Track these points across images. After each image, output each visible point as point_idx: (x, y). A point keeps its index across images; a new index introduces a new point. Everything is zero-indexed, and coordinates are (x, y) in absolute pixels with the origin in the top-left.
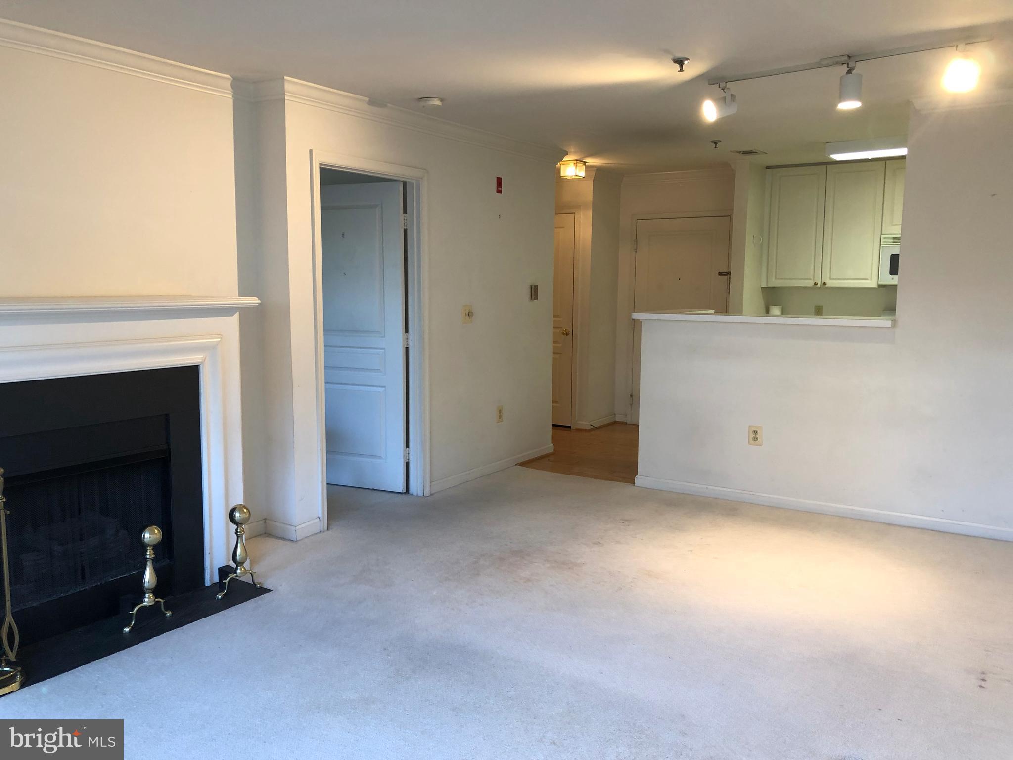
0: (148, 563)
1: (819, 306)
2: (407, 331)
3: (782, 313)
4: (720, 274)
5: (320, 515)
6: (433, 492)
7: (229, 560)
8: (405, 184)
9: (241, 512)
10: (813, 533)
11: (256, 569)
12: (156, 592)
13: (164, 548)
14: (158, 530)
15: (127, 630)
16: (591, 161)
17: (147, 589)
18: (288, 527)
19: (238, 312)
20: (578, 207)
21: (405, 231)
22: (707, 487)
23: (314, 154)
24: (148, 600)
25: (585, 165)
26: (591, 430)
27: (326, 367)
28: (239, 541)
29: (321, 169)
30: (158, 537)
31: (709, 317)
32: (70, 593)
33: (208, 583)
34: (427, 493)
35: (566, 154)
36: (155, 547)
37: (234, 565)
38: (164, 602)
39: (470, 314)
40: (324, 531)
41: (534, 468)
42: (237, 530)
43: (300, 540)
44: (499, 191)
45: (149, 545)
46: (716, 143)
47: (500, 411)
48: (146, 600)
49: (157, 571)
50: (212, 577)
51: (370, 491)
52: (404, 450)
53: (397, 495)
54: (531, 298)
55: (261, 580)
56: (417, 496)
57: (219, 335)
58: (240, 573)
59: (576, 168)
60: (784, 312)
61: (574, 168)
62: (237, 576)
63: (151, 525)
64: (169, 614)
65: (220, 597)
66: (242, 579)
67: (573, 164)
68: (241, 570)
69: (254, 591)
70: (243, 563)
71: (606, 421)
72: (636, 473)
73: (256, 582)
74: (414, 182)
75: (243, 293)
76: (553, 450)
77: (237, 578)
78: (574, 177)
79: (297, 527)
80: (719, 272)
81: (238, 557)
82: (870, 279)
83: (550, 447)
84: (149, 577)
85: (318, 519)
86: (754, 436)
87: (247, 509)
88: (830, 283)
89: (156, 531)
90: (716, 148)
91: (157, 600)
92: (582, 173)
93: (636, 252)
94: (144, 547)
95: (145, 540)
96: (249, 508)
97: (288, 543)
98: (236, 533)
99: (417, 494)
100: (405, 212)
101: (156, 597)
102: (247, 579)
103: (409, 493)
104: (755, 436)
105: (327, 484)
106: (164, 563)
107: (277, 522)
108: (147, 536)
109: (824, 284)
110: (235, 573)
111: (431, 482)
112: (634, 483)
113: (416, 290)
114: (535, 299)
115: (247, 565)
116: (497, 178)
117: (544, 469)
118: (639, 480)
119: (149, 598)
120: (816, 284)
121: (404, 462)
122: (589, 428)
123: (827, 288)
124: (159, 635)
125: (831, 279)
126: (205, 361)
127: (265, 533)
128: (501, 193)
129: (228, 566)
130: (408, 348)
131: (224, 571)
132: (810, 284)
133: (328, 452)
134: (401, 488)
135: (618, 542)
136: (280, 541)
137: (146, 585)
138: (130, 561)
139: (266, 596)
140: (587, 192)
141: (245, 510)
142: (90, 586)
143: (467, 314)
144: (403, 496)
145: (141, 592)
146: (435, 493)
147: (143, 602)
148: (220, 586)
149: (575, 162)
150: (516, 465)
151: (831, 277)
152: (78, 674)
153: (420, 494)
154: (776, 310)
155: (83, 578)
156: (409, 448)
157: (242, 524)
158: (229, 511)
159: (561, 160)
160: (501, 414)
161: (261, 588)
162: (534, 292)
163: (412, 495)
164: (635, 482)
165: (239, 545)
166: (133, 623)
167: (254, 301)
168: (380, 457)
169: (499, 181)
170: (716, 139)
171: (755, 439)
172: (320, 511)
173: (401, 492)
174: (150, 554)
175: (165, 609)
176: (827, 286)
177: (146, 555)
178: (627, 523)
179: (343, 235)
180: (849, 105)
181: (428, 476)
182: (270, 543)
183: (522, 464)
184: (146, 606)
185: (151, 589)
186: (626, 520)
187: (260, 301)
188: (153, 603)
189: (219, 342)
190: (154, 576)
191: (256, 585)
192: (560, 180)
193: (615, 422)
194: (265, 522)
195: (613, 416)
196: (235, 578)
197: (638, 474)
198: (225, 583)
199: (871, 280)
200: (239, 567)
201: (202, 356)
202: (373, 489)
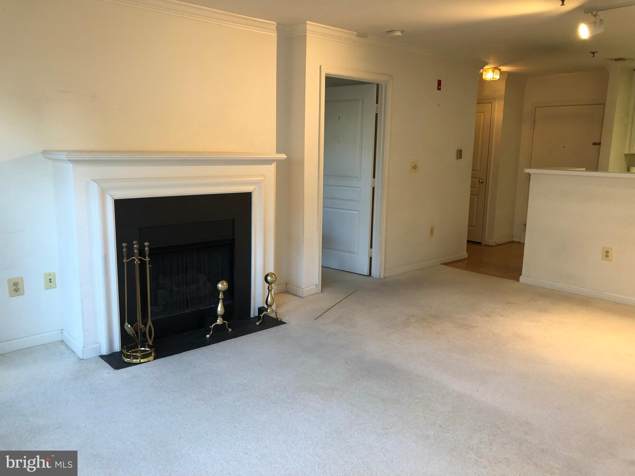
0: (220, 301)
2: (374, 177)
4: (594, 144)
5: (317, 284)
6: (385, 277)
7: (264, 304)
8: (378, 85)
9: (271, 277)
11: (280, 311)
12: (224, 317)
13: (229, 293)
14: (226, 283)
15: (208, 336)
16: (504, 69)
17: (219, 315)
18: (299, 289)
19: (275, 162)
20: (495, 99)
21: (377, 114)
22: (570, 286)
23: (322, 68)
24: (219, 321)
25: (500, 71)
26: (496, 246)
27: (324, 198)
28: (270, 293)
29: (326, 77)
30: (226, 287)
31: (582, 173)
32: (180, 313)
33: (252, 316)
34: (382, 276)
35: (487, 64)
36: (224, 292)
37: (266, 307)
38: (228, 323)
39: (415, 167)
40: (319, 293)
41: (453, 267)
42: (269, 287)
43: (305, 297)
44: (439, 89)
45: (221, 291)
46: (594, 53)
47: (432, 230)
48: (218, 321)
49: (225, 306)
50: (254, 312)
51: (348, 273)
52: (369, 249)
53: (363, 276)
54: (457, 158)
55: (281, 317)
56: (376, 278)
57: (263, 176)
58: (270, 312)
59: (493, 73)
61: (492, 73)
62: (268, 313)
63: (223, 280)
64: (230, 330)
65: (258, 324)
66: (270, 315)
67: (491, 70)
68: (270, 310)
69: (277, 322)
70: (271, 306)
71: (506, 240)
72: (520, 274)
73: (278, 317)
74: (384, 84)
75: (278, 152)
76: (467, 257)
77: (268, 314)
78: (492, 79)
79: (304, 289)
81: (269, 303)
83: (464, 255)
84: (220, 309)
85: (316, 286)
87: (274, 275)
89: (225, 284)
91: (224, 322)
92: (497, 77)
93: (534, 129)
94: (218, 292)
95: (219, 288)
96: (276, 276)
97: (298, 298)
98: (268, 289)
99: (376, 277)
100: (377, 102)
101: (224, 321)
102: (273, 315)
103: (371, 276)
104: (607, 254)
105: (322, 266)
106: (229, 302)
107: (292, 285)
108: (220, 286)
110: (267, 311)
111: (385, 270)
113: (381, 151)
114: (459, 159)
115: (274, 307)
116: (438, 80)
117: (459, 268)
118: (522, 279)
119: (220, 320)
121: (369, 257)
122: (494, 244)
124: (224, 341)
126: (255, 190)
127: (286, 292)
128: (440, 90)
129: (263, 307)
130: (374, 187)
131: (261, 310)
133: (323, 248)
134: (366, 272)
135: (502, 316)
136: (294, 296)
137: (219, 313)
138: (211, 300)
139: (282, 326)
140: (502, 89)
141: (273, 276)
142: (191, 311)
143: (413, 167)
144: (367, 277)
145: (216, 317)
146: (387, 277)
147: (217, 322)
148: (259, 318)
149: (493, 69)
150: (441, 264)
152: (182, 356)
153: (378, 277)
154: (634, 170)
155: (187, 306)
156: (372, 248)
157: (272, 284)
158: (265, 275)
159: (483, 68)
160: (433, 231)
161: (281, 321)
162: (459, 155)
163: (373, 277)
164: (520, 280)
165: (269, 295)
166: (211, 333)
167: (283, 156)
168: (354, 253)
169: (439, 83)
170: (593, 51)
171: (607, 256)
172: (317, 281)
173: (366, 275)
174: (221, 296)
175: (228, 326)
177: (219, 296)
178: (509, 305)
179: (339, 117)
181: (383, 267)
182: (288, 297)
183: (445, 264)
184: (218, 324)
185: (221, 315)
186: (510, 303)
187: (286, 157)
188: (222, 323)
189: (263, 179)
190: (223, 308)
191: (278, 319)
192: (482, 82)
193: (513, 242)
194: (286, 285)
195: (512, 238)
196: (267, 314)
197: (522, 275)
198: (261, 316)
200: (269, 308)
201: (253, 187)
202: (350, 272)
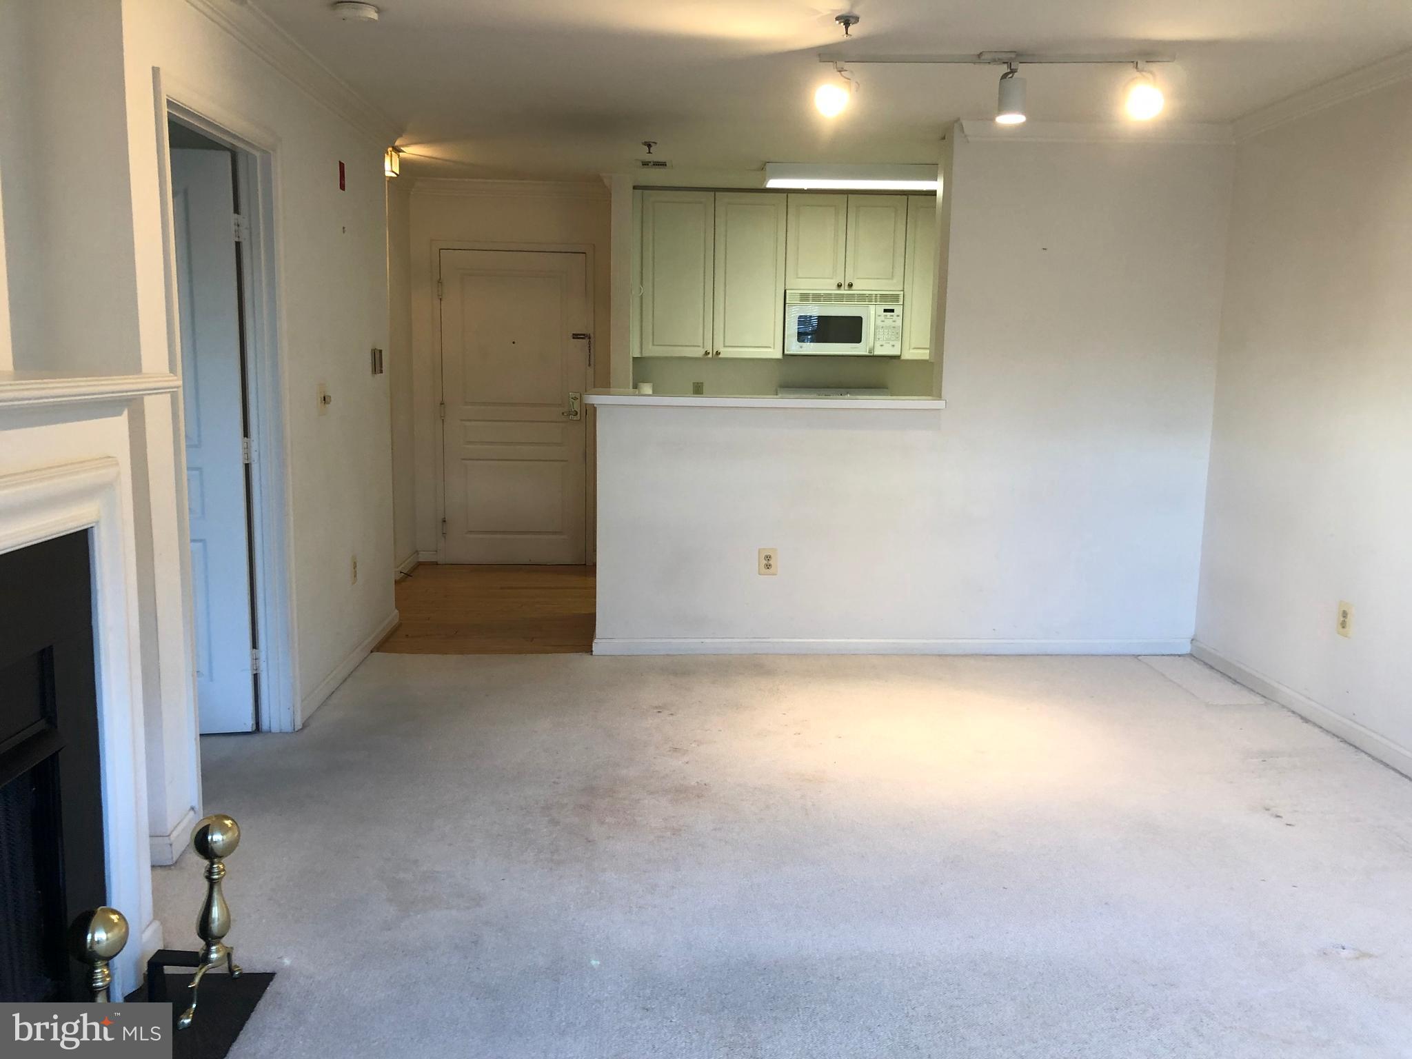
1: (698, 383)
2: (245, 433)
3: (654, 392)
4: (576, 336)
5: (195, 804)
6: (305, 718)
10: (886, 681)
19: (127, 404)
21: (238, 245)
25: (399, 156)
26: (402, 580)
34: (297, 722)
39: (326, 400)
41: (407, 652)
42: (210, 870)
43: (177, 861)
44: (342, 186)
46: (649, 146)
47: (354, 565)
52: (252, 653)
53: (247, 738)
54: (374, 372)
56: (272, 733)
58: (216, 960)
59: (391, 160)
60: (656, 392)
65: (187, 1021)
67: (389, 153)
70: (222, 937)
71: (411, 563)
73: (232, 966)
74: (259, 156)
76: (398, 620)
79: (172, 838)
80: (573, 334)
81: (214, 926)
82: (772, 347)
83: (395, 615)
85: (193, 811)
86: (766, 562)
88: (726, 353)
90: (649, 153)
92: (396, 169)
93: (441, 299)
97: (165, 872)
98: (209, 877)
99: (282, 730)
100: (237, 210)
103: (259, 730)
104: (768, 562)
109: (718, 353)
110: (207, 960)
111: (301, 704)
112: (590, 651)
114: (378, 372)
116: (340, 163)
118: (599, 646)
120: (707, 353)
121: (251, 676)
122: (399, 576)
123: (720, 359)
125: (724, 346)
128: (346, 190)
129: (164, 952)
130: (248, 464)
132: (699, 353)
134: (252, 722)
139: (279, 989)
143: (322, 399)
144: (254, 737)
146: (306, 722)
149: (391, 149)
150: (373, 651)
151: (726, 344)
153: (287, 727)
154: (647, 389)
156: (256, 648)
160: (356, 569)
161: (243, 975)
162: (378, 361)
163: (265, 733)
164: (593, 649)
165: (215, 899)
169: (342, 170)
171: (768, 566)
172: (195, 793)
173: (250, 731)
176: (720, 356)
180: (1011, 120)
181: (298, 692)
183: (378, 649)
186: (660, 707)
191: (232, 973)
193: (420, 564)
195: (416, 554)
197: (597, 637)
198: (192, 989)
199: (774, 348)
200: (213, 948)
